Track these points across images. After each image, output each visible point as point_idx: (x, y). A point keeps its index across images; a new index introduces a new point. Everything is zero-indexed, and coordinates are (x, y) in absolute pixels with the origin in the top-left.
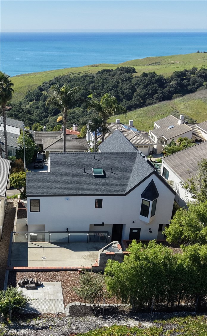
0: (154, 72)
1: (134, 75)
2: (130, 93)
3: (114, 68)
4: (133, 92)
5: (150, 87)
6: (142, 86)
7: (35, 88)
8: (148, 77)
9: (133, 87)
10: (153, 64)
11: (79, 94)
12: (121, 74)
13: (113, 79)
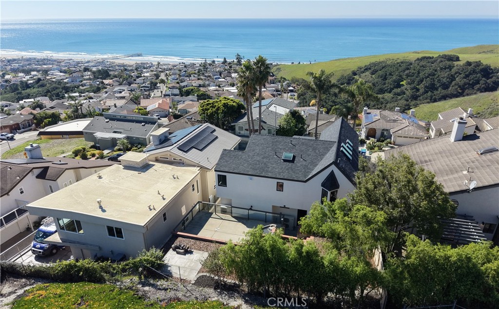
0: (480, 61)
1: (456, 63)
2: (447, 82)
3: (435, 56)
4: (452, 81)
5: (472, 77)
6: (462, 76)
7: (349, 72)
8: (472, 66)
9: (452, 75)
10: (484, 52)
11: (391, 80)
12: (442, 61)
13: (431, 66)
